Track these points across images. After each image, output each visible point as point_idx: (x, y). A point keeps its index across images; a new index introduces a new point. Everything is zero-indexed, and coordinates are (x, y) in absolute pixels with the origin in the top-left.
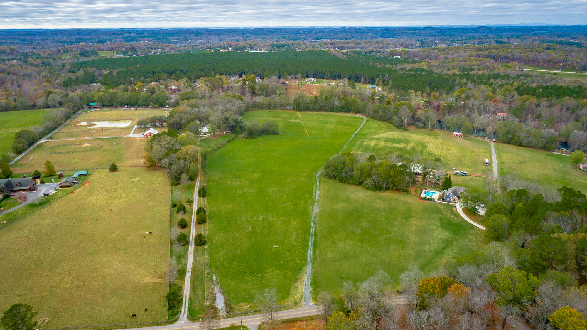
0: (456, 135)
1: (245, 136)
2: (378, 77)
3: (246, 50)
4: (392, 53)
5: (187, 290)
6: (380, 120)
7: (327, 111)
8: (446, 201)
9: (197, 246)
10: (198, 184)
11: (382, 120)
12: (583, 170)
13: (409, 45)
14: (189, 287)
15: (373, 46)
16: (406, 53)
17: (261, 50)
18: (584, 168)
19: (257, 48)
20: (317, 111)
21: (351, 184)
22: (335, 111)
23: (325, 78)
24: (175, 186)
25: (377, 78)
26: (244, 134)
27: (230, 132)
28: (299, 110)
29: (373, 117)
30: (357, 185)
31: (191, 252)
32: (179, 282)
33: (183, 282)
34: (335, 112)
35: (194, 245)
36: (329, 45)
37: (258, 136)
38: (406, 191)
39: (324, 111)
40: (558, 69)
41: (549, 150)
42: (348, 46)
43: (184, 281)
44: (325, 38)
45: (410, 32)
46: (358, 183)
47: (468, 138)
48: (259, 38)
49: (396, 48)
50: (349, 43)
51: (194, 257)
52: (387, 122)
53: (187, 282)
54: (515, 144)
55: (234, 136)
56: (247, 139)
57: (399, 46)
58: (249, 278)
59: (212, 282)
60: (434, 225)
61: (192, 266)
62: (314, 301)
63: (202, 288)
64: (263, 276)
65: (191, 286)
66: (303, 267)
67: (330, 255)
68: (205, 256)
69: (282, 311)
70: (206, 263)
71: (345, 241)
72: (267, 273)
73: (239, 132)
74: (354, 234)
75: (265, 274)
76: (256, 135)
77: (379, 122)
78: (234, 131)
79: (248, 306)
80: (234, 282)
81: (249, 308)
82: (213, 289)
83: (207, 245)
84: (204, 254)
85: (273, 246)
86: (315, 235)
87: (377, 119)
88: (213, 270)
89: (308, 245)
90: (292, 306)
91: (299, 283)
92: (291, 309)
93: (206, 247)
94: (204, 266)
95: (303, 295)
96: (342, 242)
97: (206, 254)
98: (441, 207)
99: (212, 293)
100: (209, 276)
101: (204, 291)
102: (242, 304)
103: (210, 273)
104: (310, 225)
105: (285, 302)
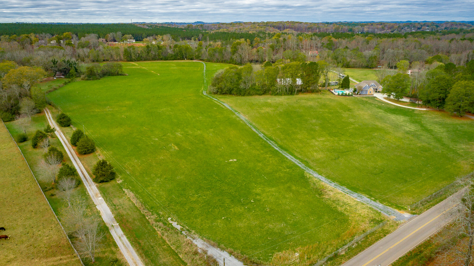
1: (85, 78)
7: (161, 59)
8: (364, 95)
9: (101, 184)
10: (49, 116)
14: (135, 254)
25: (193, 38)
26: (82, 76)
27: (62, 76)
29: (209, 61)
31: (96, 195)
32: (104, 252)
33: (114, 249)
34: (170, 60)
35: (93, 183)
37: (101, 77)
39: (158, 60)
43: (115, 245)
46: (262, 92)
51: (106, 201)
55: (68, 80)
56: (88, 81)
58: (239, 209)
59: (177, 233)
60: (381, 113)
61: (113, 216)
62: (401, 210)
63: (164, 250)
64: (258, 201)
65: (137, 251)
66: (303, 174)
67: (318, 156)
68: (128, 195)
69: (378, 242)
70: (138, 205)
71: (314, 138)
72: (257, 194)
73: (75, 75)
74: (315, 131)
75: (258, 197)
76: (98, 76)
77: (218, 64)
78: (68, 75)
79: (297, 255)
80: (219, 221)
81: (301, 257)
82: (190, 244)
83: (121, 179)
84: (124, 192)
85: (228, 160)
86: (273, 140)
87: (214, 62)
88: (161, 213)
89: (276, 150)
90: (377, 228)
91: (331, 194)
92: (388, 233)
93: (120, 182)
94: (138, 210)
95: (369, 206)
96: (314, 141)
97: (126, 191)
98: (364, 99)
99: (196, 253)
100: (161, 224)
101: (175, 254)
102: (280, 254)
103: (158, 218)
104: (253, 131)
105: (356, 227)
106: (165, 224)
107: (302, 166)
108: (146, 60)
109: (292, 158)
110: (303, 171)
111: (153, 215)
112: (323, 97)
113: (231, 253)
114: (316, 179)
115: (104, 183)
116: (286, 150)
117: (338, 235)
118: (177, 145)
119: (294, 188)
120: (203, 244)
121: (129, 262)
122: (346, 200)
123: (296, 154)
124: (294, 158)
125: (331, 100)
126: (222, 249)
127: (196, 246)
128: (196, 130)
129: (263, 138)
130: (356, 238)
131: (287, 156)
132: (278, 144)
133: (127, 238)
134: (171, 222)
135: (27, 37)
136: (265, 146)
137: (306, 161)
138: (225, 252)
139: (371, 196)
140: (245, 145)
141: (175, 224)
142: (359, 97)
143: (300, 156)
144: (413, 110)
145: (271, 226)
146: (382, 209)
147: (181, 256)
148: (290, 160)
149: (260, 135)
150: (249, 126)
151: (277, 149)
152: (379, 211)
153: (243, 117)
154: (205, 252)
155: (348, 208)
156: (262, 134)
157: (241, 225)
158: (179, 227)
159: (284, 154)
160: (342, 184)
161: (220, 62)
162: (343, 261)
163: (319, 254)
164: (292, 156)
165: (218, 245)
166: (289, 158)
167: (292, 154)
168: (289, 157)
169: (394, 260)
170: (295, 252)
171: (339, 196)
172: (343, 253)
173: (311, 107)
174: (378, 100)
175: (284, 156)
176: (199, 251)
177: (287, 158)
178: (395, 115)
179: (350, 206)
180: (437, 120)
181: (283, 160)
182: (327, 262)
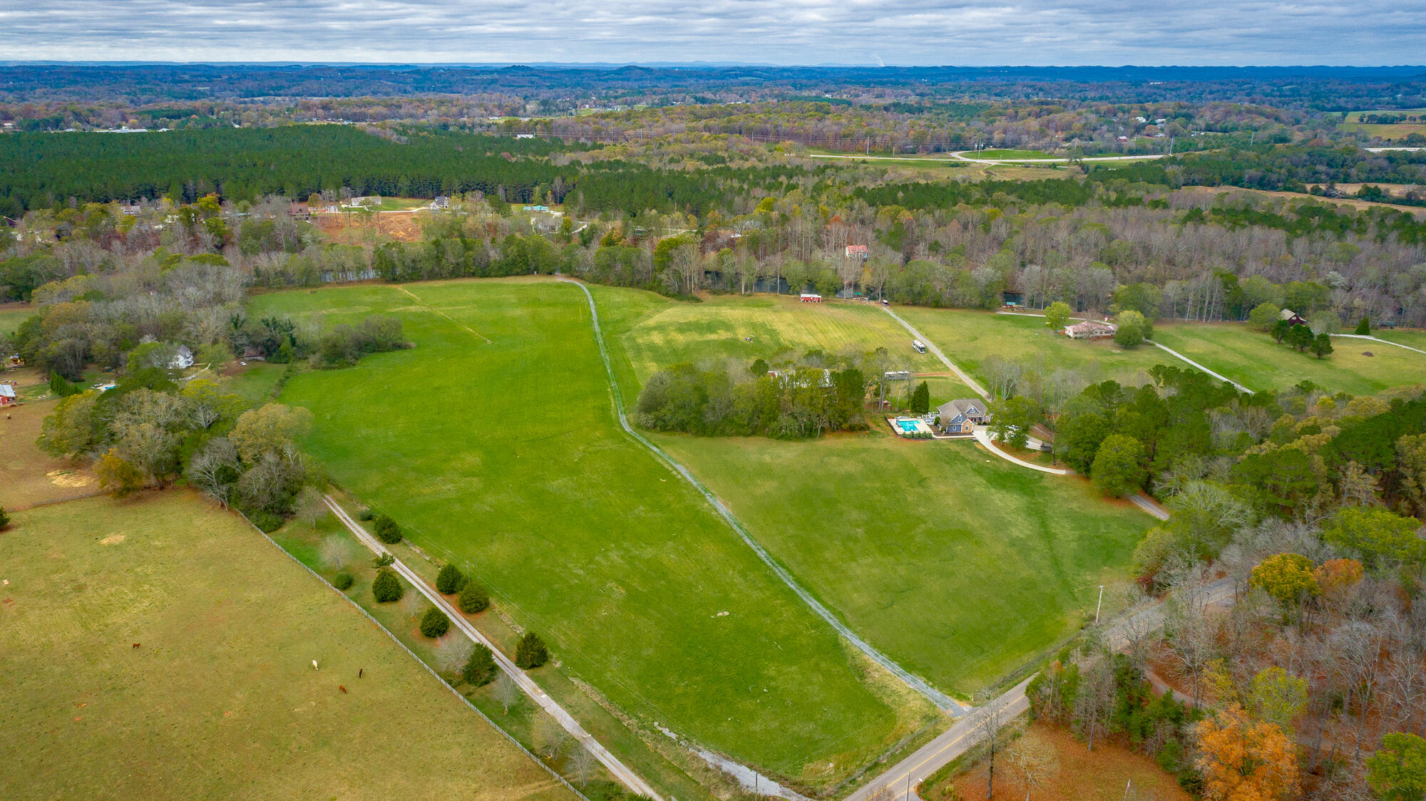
0: (807, 300)
1: (319, 364)
2: (536, 184)
3: (68, 128)
4: (511, 126)
5: (637, 785)
6: (619, 285)
7: (473, 275)
8: (952, 434)
9: (532, 671)
10: (338, 511)
11: (624, 283)
12: (1076, 338)
13: (519, 109)
14: (633, 775)
15: (435, 112)
16: (547, 126)
17: (119, 127)
18: (1076, 333)
19: (100, 120)
20: (445, 278)
21: (732, 435)
22: (493, 273)
23: (396, 195)
24: (275, 530)
25: (537, 188)
26: (312, 358)
27: (259, 358)
28: (395, 280)
29: (596, 281)
30: (749, 436)
31: (535, 689)
32: (593, 775)
33: (602, 770)
34: (496, 276)
35: (520, 670)
36: (320, 112)
37: (356, 359)
38: (863, 428)
39: (466, 277)
40: (863, 152)
41: (989, 309)
42: (371, 111)
43: (602, 766)
44: (271, 92)
45: (478, 77)
46: (750, 431)
47: (832, 302)
48: (66, 92)
49: (492, 114)
50: (370, 104)
52: (640, 288)
53: (612, 767)
54: (926, 305)
55: (282, 368)
56: (329, 372)
57: (497, 112)
58: (749, 704)
59: (674, 744)
60: (979, 486)
61: (578, 724)
62: (961, 701)
63: (665, 767)
64: (774, 689)
65: (633, 770)
66: (837, 639)
67: (860, 599)
68: (581, 688)
69: (926, 745)
70: (605, 705)
71: (854, 559)
72: (772, 679)
73: (294, 355)
74: (856, 540)
75: (773, 684)
76: (350, 357)
77: (622, 291)
78: (274, 355)
79: (831, 765)
80: (725, 724)
81: (837, 768)
82: (695, 758)
83: (557, 659)
84: (573, 683)
85: (715, 614)
86: (783, 566)
87: (612, 284)
88: (641, 715)
89: (790, 589)
90: (929, 727)
91: (876, 675)
92: (939, 734)
93: (558, 665)
94: (607, 712)
95: (924, 696)
96: (854, 565)
97: (576, 681)
98: (954, 447)
99: (707, 770)
100: (648, 732)
101: (680, 772)
102: (811, 766)
103: (640, 724)
104: (746, 544)
105: (904, 726)
106: (653, 732)
107: (833, 622)
108: (433, 276)
109: (819, 608)
110: (837, 633)
111: (630, 719)
112: (875, 446)
113: (751, 767)
114: (856, 650)
115: (536, 669)
116: (808, 589)
117: (881, 739)
118: (621, 583)
119: (823, 665)
120: (713, 758)
121: (628, 784)
122: (895, 687)
123: (824, 598)
124: (821, 606)
125: (889, 455)
126: (740, 763)
127: (705, 760)
128: (643, 545)
129: (767, 562)
130: (902, 741)
131: (810, 603)
132: (793, 576)
133: (613, 754)
134: (660, 729)
135: (102, 211)
136: (772, 580)
137: (840, 612)
138: (743, 766)
139: (929, 679)
140: (738, 580)
141: (666, 731)
142: (944, 442)
143: (831, 603)
144: (1042, 475)
145: (795, 728)
146: (939, 699)
147: (689, 774)
148: (815, 612)
149: (759, 553)
150: (738, 530)
151: (792, 586)
152: (935, 703)
153: (723, 509)
154: (719, 768)
155: (897, 699)
156: (764, 552)
157: (758, 728)
158: (673, 736)
159: (805, 599)
160: (893, 657)
161: (625, 285)
162: (883, 770)
163: (858, 763)
164: (818, 601)
165: (731, 757)
166: (813, 606)
167: (818, 598)
168: (813, 604)
169: (940, 767)
170: (829, 761)
171: (886, 679)
172: (885, 761)
173: (850, 477)
174: (979, 447)
175: (805, 602)
176: (710, 766)
177: (810, 607)
178: (1004, 492)
179: (900, 696)
180: (1074, 505)
181: (804, 611)
182: (865, 772)
